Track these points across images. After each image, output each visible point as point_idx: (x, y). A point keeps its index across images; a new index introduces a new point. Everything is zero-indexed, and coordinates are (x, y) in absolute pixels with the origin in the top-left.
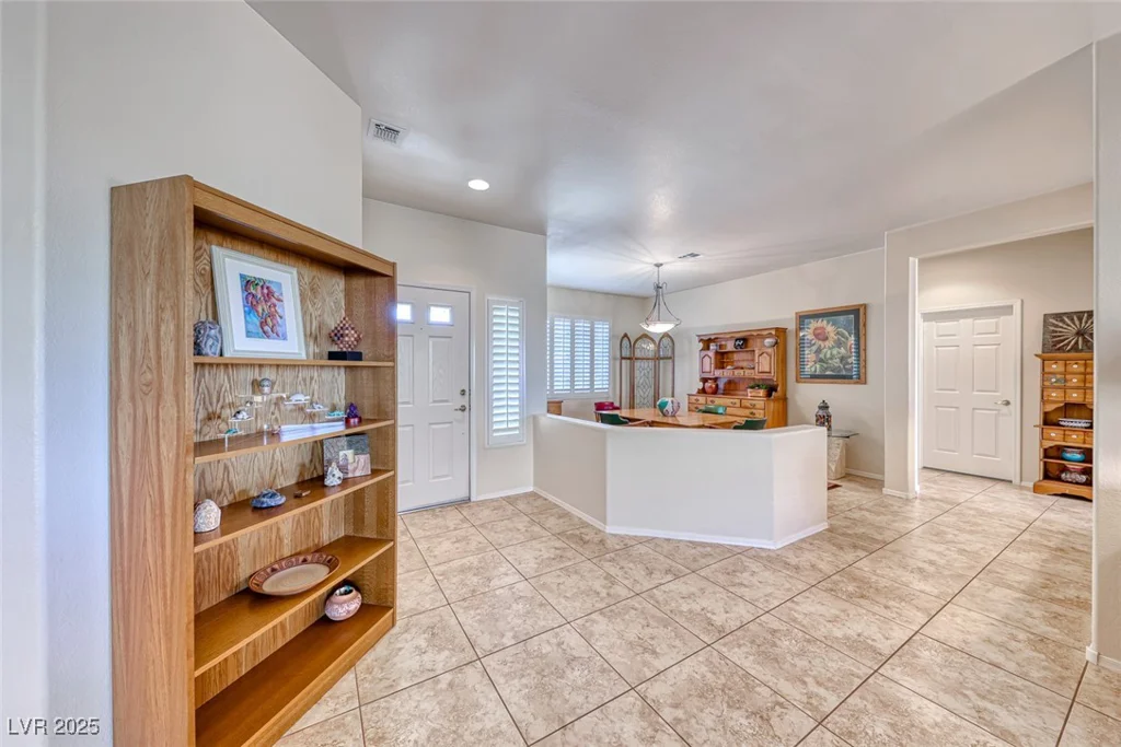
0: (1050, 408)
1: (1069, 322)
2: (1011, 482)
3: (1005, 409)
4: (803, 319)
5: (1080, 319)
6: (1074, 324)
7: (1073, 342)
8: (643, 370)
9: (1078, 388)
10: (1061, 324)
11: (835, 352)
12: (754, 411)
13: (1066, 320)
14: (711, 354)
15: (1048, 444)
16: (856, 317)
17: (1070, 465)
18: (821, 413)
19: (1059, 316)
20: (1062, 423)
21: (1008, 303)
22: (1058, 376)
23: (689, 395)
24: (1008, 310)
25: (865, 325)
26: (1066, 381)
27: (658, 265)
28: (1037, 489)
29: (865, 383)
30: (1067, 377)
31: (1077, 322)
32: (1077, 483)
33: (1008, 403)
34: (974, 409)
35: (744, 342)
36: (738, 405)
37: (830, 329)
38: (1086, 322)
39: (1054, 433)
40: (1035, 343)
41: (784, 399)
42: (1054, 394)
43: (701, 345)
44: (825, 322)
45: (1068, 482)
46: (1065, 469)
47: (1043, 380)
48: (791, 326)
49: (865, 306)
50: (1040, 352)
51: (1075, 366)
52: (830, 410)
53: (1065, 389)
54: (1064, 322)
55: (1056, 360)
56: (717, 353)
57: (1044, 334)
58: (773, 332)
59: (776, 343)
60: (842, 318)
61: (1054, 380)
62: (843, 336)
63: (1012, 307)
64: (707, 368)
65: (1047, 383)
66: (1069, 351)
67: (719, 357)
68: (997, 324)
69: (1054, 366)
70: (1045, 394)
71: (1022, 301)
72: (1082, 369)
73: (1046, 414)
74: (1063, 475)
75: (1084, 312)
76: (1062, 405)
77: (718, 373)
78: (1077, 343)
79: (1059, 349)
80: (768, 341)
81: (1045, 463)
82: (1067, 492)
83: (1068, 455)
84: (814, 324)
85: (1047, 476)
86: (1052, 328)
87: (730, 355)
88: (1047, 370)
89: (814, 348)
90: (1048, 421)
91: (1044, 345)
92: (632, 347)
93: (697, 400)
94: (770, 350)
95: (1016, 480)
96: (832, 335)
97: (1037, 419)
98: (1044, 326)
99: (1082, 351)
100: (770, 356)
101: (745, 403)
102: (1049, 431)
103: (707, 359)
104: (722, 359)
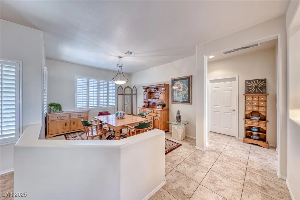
0: (248, 113)
1: (253, 83)
2: (235, 137)
3: (233, 112)
4: (174, 81)
5: (256, 82)
6: (254, 84)
7: (254, 90)
8: (128, 99)
9: (256, 106)
10: (250, 84)
11: (183, 93)
12: (157, 114)
13: (252, 82)
14: (147, 93)
15: (247, 126)
16: (188, 80)
17: (253, 133)
18: (177, 115)
19: (249, 81)
20: (251, 118)
21: (234, 77)
22: (250, 102)
23: (139, 108)
24: (234, 79)
25: (191, 83)
26: (252, 103)
27: (120, 57)
28: (244, 141)
29: (192, 104)
30: (253, 102)
31: (255, 83)
32: (256, 139)
33: (234, 110)
34: (225, 112)
35: (157, 89)
36: (153, 112)
37: (181, 85)
38: (258, 83)
39: (249, 122)
40: (243, 91)
41: (168, 110)
42: (249, 108)
43: (144, 90)
44: (180, 82)
45: (253, 139)
46: (252, 134)
47: (245, 103)
48: (170, 84)
49: (191, 76)
50: (244, 93)
51: (255, 98)
52: (180, 114)
53: (252, 106)
54: (251, 83)
55: (249, 96)
56: (148, 93)
57: (245, 87)
58: (164, 85)
59: (165, 89)
60: (185, 81)
61: (249, 103)
62: (185, 87)
63: (235, 78)
64: (145, 99)
65: (247, 104)
66: (253, 93)
67: (149, 94)
68: (231, 83)
69: (249, 98)
70: (246, 108)
71: (239, 76)
72: (257, 100)
73: (246, 115)
74: (252, 136)
75: (257, 80)
76: (251, 112)
77: (149, 100)
78: (255, 90)
79: (250, 92)
80: (163, 89)
81: (246, 132)
82: (253, 143)
83: (253, 129)
84: (177, 83)
85: (247, 136)
86: (247, 85)
87: (153, 94)
88: (246, 100)
89: (177, 91)
90: (247, 118)
91: (245, 91)
92: (124, 91)
93: (141, 110)
94: (163, 92)
95: (237, 137)
96: (182, 87)
97: (244, 117)
98: (245, 85)
99: (257, 93)
100: (163, 94)
101: (155, 111)
102: (247, 121)
103: (145, 95)
104: (150, 95)
